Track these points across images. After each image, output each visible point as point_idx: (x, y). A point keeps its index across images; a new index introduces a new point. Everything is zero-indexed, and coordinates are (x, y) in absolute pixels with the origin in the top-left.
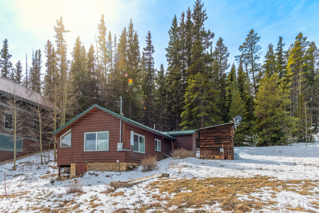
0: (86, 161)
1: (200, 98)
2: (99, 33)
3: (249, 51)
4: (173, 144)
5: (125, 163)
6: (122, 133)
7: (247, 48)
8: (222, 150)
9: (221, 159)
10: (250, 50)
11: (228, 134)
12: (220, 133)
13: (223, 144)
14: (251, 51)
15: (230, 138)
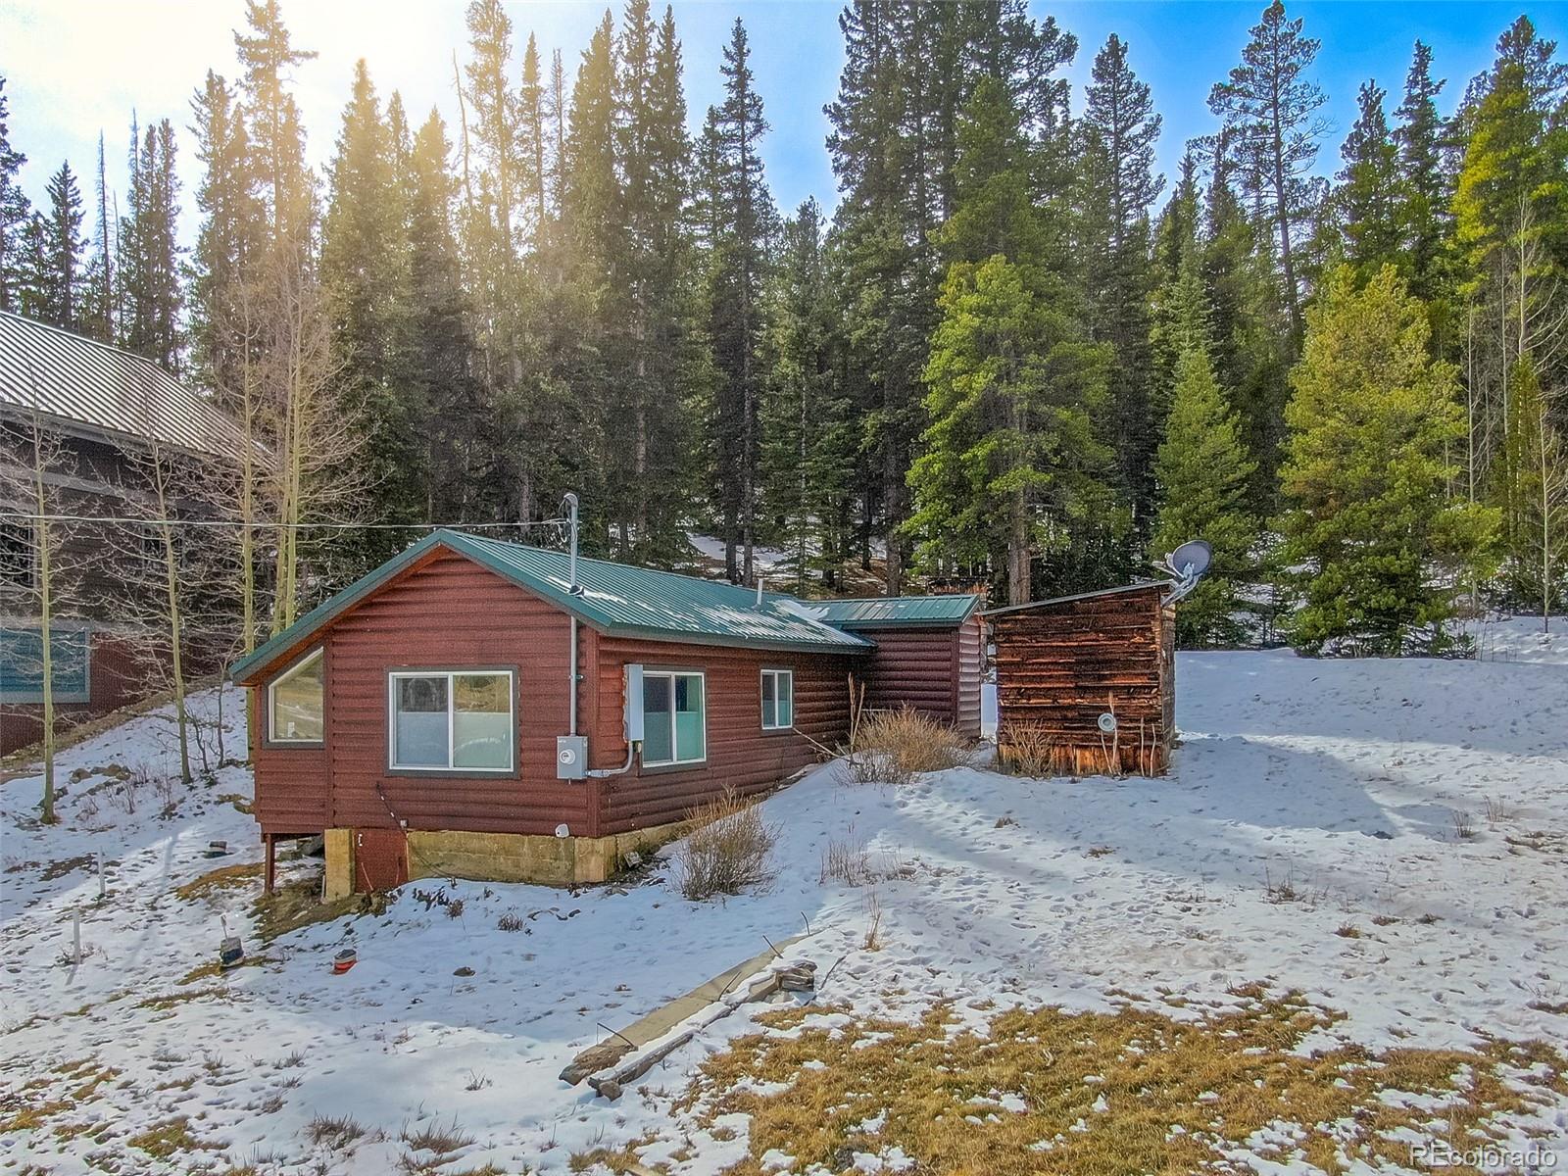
0: (403, 823)
1: (1003, 390)
2: (472, 49)
3: (1260, 113)
4: (857, 688)
5: (602, 845)
6: (579, 682)
7: (1250, 95)
8: (1108, 724)
9: (1106, 772)
10: (1266, 107)
11: (1138, 639)
12: (1097, 632)
13: (1111, 694)
14: (1270, 113)
15: (1148, 664)
